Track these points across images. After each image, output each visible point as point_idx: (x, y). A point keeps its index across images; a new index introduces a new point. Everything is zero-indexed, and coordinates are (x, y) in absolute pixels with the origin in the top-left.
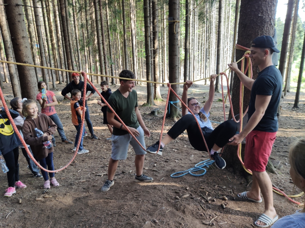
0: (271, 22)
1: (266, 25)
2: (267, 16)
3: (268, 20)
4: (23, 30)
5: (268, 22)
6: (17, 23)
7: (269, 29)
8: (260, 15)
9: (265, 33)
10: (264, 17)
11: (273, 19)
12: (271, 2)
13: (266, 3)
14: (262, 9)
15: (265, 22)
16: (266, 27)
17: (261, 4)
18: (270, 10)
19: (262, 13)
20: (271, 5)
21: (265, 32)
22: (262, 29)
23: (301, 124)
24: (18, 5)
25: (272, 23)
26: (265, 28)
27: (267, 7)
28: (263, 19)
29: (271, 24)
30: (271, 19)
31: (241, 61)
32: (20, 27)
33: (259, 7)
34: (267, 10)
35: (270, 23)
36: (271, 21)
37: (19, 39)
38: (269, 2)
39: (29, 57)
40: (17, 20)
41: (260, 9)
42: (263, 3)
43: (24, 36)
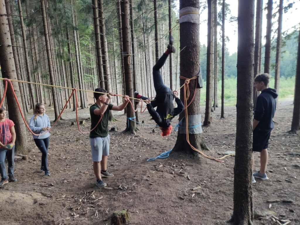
1: (195, 66)
3: (196, 63)
4: (13, 65)
6: (8, 59)
8: (191, 60)
9: (195, 70)
10: (194, 61)
12: (196, 53)
13: (194, 54)
14: (192, 57)
15: (194, 64)
19: (192, 59)
20: (196, 55)
22: (193, 68)
23: (226, 128)
24: (9, 46)
25: (198, 64)
30: (197, 62)
31: (183, 86)
32: (11, 63)
33: (190, 55)
34: (195, 57)
37: (10, 72)
40: (8, 58)
42: (192, 54)
43: (14, 70)
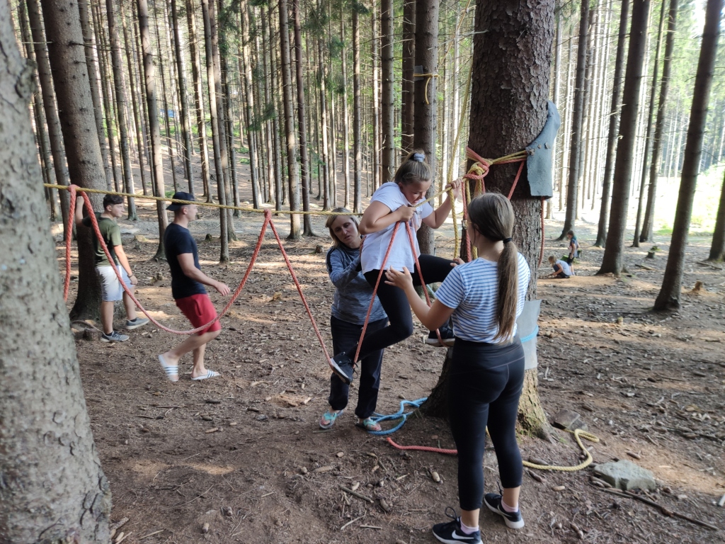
0: (530, 102)
1: (518, 109)
2: (520, 90)
3: (522, 99)
4: (82, 96)
5: (523, 102)
6: (69, 80)
7: (525, 118)
8: (503, 87)
9: (518, 127)
10: (513, 90)
11: (535, 95)
12: (528, 60)
13: (516, 62)
14: (509, 75)
15: (516, 103)
16: (519, 112)
17: (506, 62)
18: (526, 77)
19: (509, 82)
20: (527, 65)
21: (517, 124)
22: (511, 117)
24: (72, 44)
25: (534, 103)
26: (517, 116)
27: (519, 70)
28: (512, 96)
29: (532, 107)
30: (529, 97)
32: (76, 89)
33: (501, 68)
34: (519, 76)
35: (529, 105)
36: (532, 99)
37: (73, 114)
38: (524, 58)
39: (92, 152)
40: (69, 75)
41: (504, 74)
42: (510, 62)
43: (85, 107)
